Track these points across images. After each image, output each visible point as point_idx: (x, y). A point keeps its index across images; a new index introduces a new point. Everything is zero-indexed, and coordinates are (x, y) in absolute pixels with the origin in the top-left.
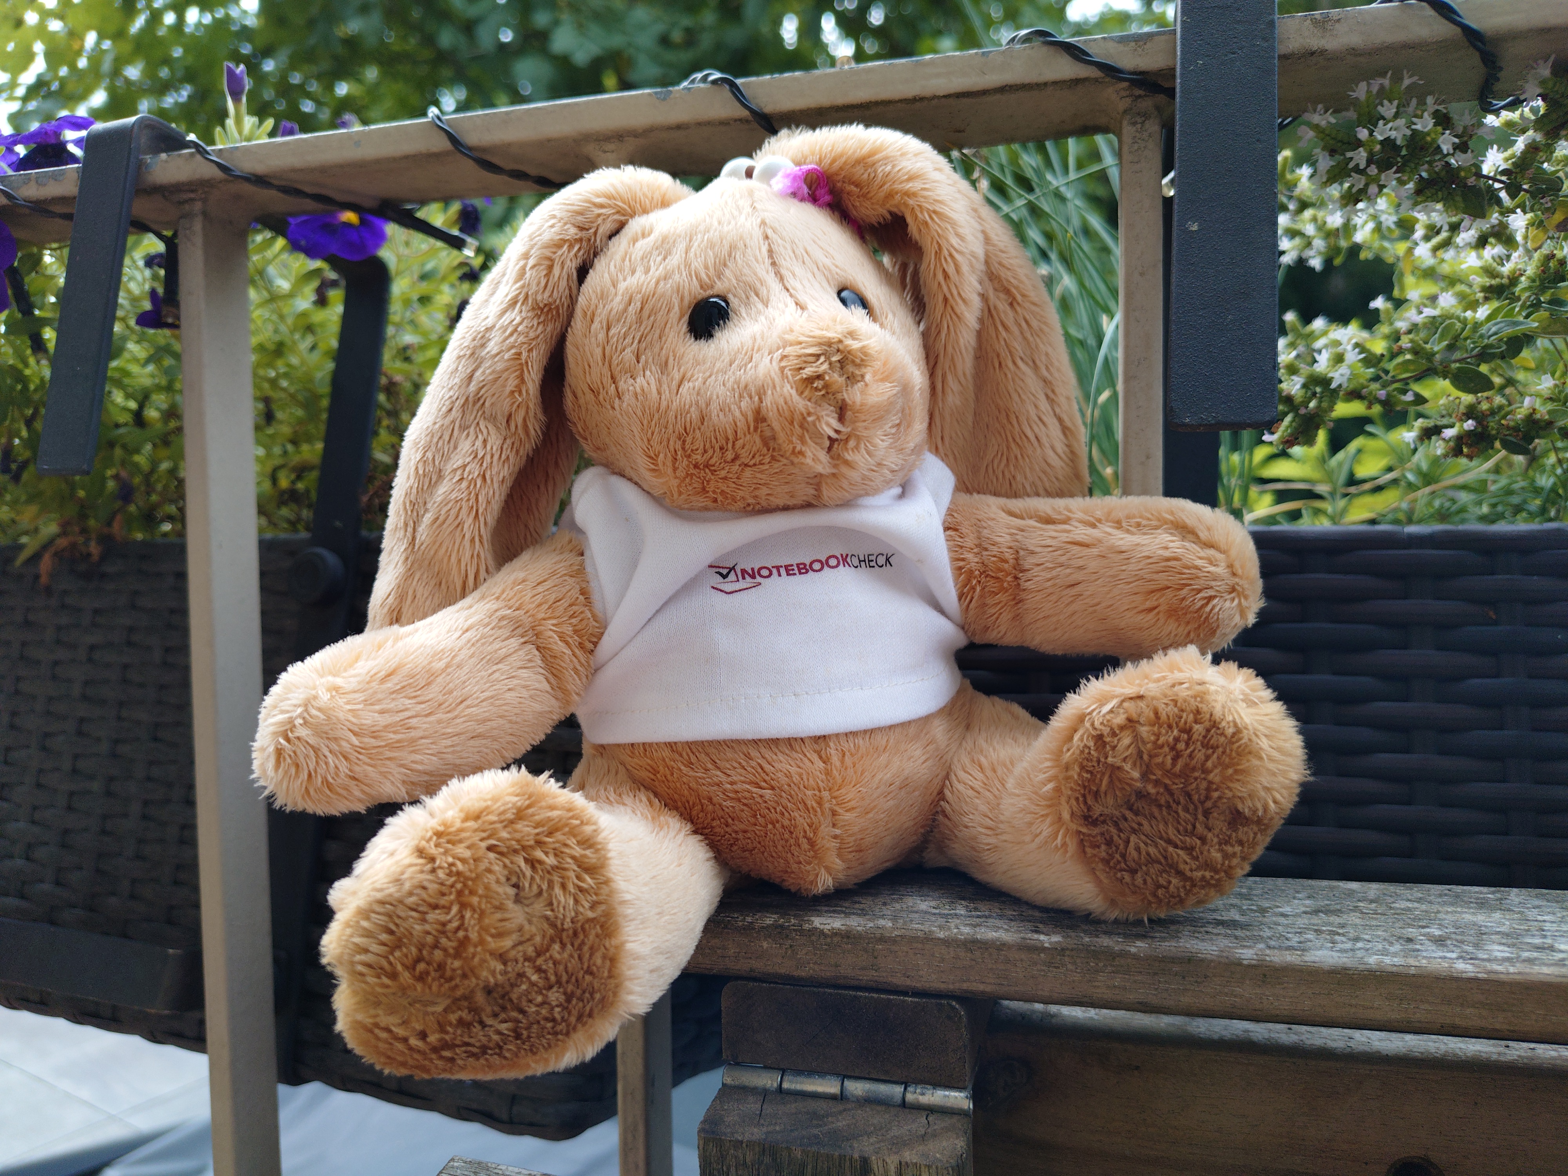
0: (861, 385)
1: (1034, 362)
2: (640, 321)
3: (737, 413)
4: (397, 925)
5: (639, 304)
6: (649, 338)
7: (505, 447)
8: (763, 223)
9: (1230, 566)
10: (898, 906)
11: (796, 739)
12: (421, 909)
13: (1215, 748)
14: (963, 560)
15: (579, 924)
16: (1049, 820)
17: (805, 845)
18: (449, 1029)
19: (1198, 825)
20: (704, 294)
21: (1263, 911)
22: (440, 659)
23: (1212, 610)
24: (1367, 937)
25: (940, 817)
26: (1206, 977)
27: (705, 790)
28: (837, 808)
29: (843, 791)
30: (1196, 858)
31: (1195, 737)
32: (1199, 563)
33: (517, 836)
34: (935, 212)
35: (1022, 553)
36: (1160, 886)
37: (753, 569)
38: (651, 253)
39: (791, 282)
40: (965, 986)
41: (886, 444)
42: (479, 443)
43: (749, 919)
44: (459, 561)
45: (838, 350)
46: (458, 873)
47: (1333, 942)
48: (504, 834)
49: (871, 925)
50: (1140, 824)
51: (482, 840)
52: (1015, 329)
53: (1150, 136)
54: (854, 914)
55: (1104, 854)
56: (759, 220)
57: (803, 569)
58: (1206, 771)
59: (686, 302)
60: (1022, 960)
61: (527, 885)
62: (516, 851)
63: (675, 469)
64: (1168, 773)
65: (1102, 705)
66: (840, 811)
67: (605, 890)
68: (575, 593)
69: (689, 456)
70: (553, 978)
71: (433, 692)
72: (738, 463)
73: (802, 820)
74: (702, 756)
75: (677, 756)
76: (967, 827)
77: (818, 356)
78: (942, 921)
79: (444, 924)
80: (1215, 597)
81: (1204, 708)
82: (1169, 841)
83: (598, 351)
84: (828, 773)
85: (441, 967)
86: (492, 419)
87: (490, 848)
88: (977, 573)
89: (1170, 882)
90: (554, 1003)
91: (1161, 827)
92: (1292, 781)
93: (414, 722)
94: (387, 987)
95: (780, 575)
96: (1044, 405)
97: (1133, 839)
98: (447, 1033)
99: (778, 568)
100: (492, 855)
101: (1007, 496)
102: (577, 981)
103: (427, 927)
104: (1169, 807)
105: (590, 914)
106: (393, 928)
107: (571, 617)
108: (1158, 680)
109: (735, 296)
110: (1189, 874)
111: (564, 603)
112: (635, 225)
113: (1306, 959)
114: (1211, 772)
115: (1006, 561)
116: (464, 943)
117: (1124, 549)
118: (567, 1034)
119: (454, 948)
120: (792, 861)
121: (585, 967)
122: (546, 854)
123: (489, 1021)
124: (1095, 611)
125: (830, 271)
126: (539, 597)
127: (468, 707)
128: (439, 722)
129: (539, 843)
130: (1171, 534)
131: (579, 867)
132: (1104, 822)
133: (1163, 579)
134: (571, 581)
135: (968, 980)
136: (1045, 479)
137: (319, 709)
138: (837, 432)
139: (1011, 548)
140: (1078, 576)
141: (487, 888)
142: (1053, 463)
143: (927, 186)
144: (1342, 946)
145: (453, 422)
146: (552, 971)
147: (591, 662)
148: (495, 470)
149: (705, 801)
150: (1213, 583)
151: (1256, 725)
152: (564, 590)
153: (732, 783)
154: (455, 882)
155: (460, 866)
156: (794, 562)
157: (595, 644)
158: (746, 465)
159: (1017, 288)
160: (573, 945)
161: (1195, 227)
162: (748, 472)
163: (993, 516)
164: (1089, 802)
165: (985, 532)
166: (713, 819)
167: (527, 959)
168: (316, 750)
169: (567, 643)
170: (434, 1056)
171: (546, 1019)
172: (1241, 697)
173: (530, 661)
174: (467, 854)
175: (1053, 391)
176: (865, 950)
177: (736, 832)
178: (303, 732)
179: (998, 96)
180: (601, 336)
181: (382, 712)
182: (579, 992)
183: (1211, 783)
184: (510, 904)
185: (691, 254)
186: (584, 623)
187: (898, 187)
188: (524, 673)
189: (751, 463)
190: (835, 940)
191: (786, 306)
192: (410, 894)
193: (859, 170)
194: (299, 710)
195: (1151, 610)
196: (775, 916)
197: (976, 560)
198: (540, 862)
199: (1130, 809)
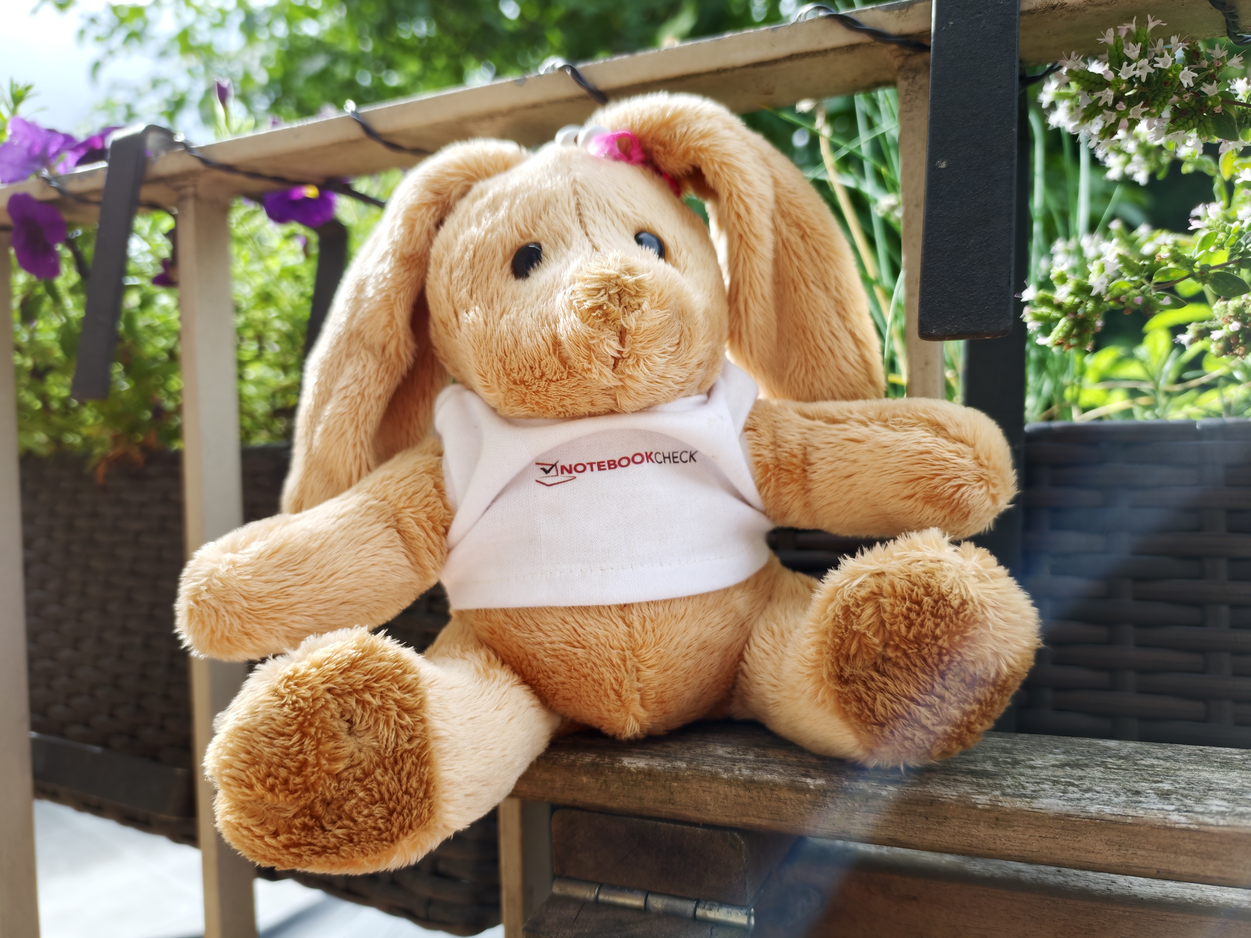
0: (637, 313)
1: (825, 285)
2: (472, 266)
3: (540, 339)
4: (253, 747)
5: (472, 252)
6: (479, 280)
7: (381, 370)
8: (575, 181)
9: (977, 458)
10: (699, 751)
11: (604, 607)
12: (270, 735)
13: (942, 618)
14: (759, 455)
15: (399, 754)
16: (812, 679)
17: (613, 696)
18: (294, 830)
19: (935, 685)
20: (523, 242)
21: (1016, 763)
22: (316, 540)
23: (962, 496)
24: (1098, 789)
25: (740, 676)
26: (946, 818)
27: (529, 648)
28: (639, 665)
29: (643, 651)
30: (936, 714)
31: (925, 607)
32: (948, 455)
33: (351, 681)
34: (725, 164)
35: (809, 449)
36: (907, 738)
37: (570, 466)
38: (483, 211)
39: (591, 228)
40: (745, 820)
41: (663, 360)
42: (359, 368)
43: (572, 757)
44: (345, 462)
45: (616, 285)
46: (301, 709)
47: (1064, 792)
48: (339, 680)
49: (669, 765)
50: (886, 684)
51: (323, 683)
52: (806, 258)
53: (921, 88)
54: (658, 756)
55: (855, 709)
56: (572, 179)
57: (613, 465)
58: (936, 638)
59: (508, 250)
60: (791, 799)
61: (358, 721)
62: (350, 694)
63: (499, 385)
64: (905, 639)
65: (853, 580)
66: (642, 667)
67: (420, 727)
68: (430, 487)
69: (509, 375)
70: (377, 796)
71: (308, 567)
72: (544, 379)
73: (608, 675)
74: (528, 620)
75: (508, 620)
76: (759, 684)
77: (599, 290)
78: (729, 764)
79: (288, 748)
80: (963, 485)
81: (933, 582)
82: (912, 700)
83: (444, 291)
84: (630, 635)
85: (286, 782)
86: (370, 348)
87: (329, 690)
88: (771, 466)
89: (914, 735)
90: (378, 816)
91: (904, 687)
92: (1025, 648)
93: (291, 590)
94: (247, 795)
95: (592, 470)
96: (836, 321)
97: (880, 696)
98: (294, 834)
99: (591, 464)
100: (329, 696)
101: (807, 400)
102: (397, 798)
103: (275, 750)
104: (908, 669)
105: (407, 746)
106: (251, 749)
107: (426, 506)
108: (900, 558)
109: (546, 242)
110: (931, 728)
111: (421, 495)
112: (477, 188)
113: (1034, 805)
114: (940, 638)
115: (795, 456)
116: (304, 764)
117: (886, 444)
118: (392, 841)
119: (297, 768)
120: (603, 709)
121: (404, 788)
122: (373, 696)
123: (328, 827)
124: (866, 499)
125: (628, 217)
126: (401, 491)
127: (337, 579)
128: (313, 590)
129: (368, 688)
130: (927, 431)
131: (399, 707)
132: (854, 682)
133: (919, 470)
134: (427, 477)
135: (748, 815)
136: (840, 385)
137: (220, 579)
138: (619, 352)
139: (800, 445)
140: (852, 469)
141: (322, 721)
142: (846, 371)
143: (716, 143)
144: (1070, 795)
145: (340, 352)
146: (375, 790)
147: (444, 542)
148: (371, 389)
149: (530, 657)
150: (961, 473)
151: (983, 597)
152: (421, 484)
153: (551, 643)
154: (298, 716)
155: (302, 704)
156: (606, 459)
157: (447, 529)
158: (551, 381)
159: (806, 223)
160: (393, 771)
161: (943, 165)
162: (553, 387)
163: (787, 418)
164: (842, 664)
165: (780, 432)
166: (538, 672)
167: (356, 779)
168: (216, 611)
169: (423, 527)
170: (284, 852)
171: (374, 828)
172: (974, 573)
173: (392, 541)
174: (308, 694)
175: (844, 309)
176: (664, 787)
177: (556, 683)
178: (206, 597)
179: (789, 64)
180: (446, 279)
181: (267, 582)
182: (399, 808)
183: (941, 648)
184: (343, 735)
185: (514, 210)
186: (437, 511)
187: (692, 144)
188: (386, 552)
189: (554, 379)
190: (640, 777)
191: (584, 249)
192: (262, 724)
193: (663, 132)
194: (205, 579)
195: (910, 497)
196: (594, 755)
197: (771, 455)
198: (369, 703)
199: (878, 671)
